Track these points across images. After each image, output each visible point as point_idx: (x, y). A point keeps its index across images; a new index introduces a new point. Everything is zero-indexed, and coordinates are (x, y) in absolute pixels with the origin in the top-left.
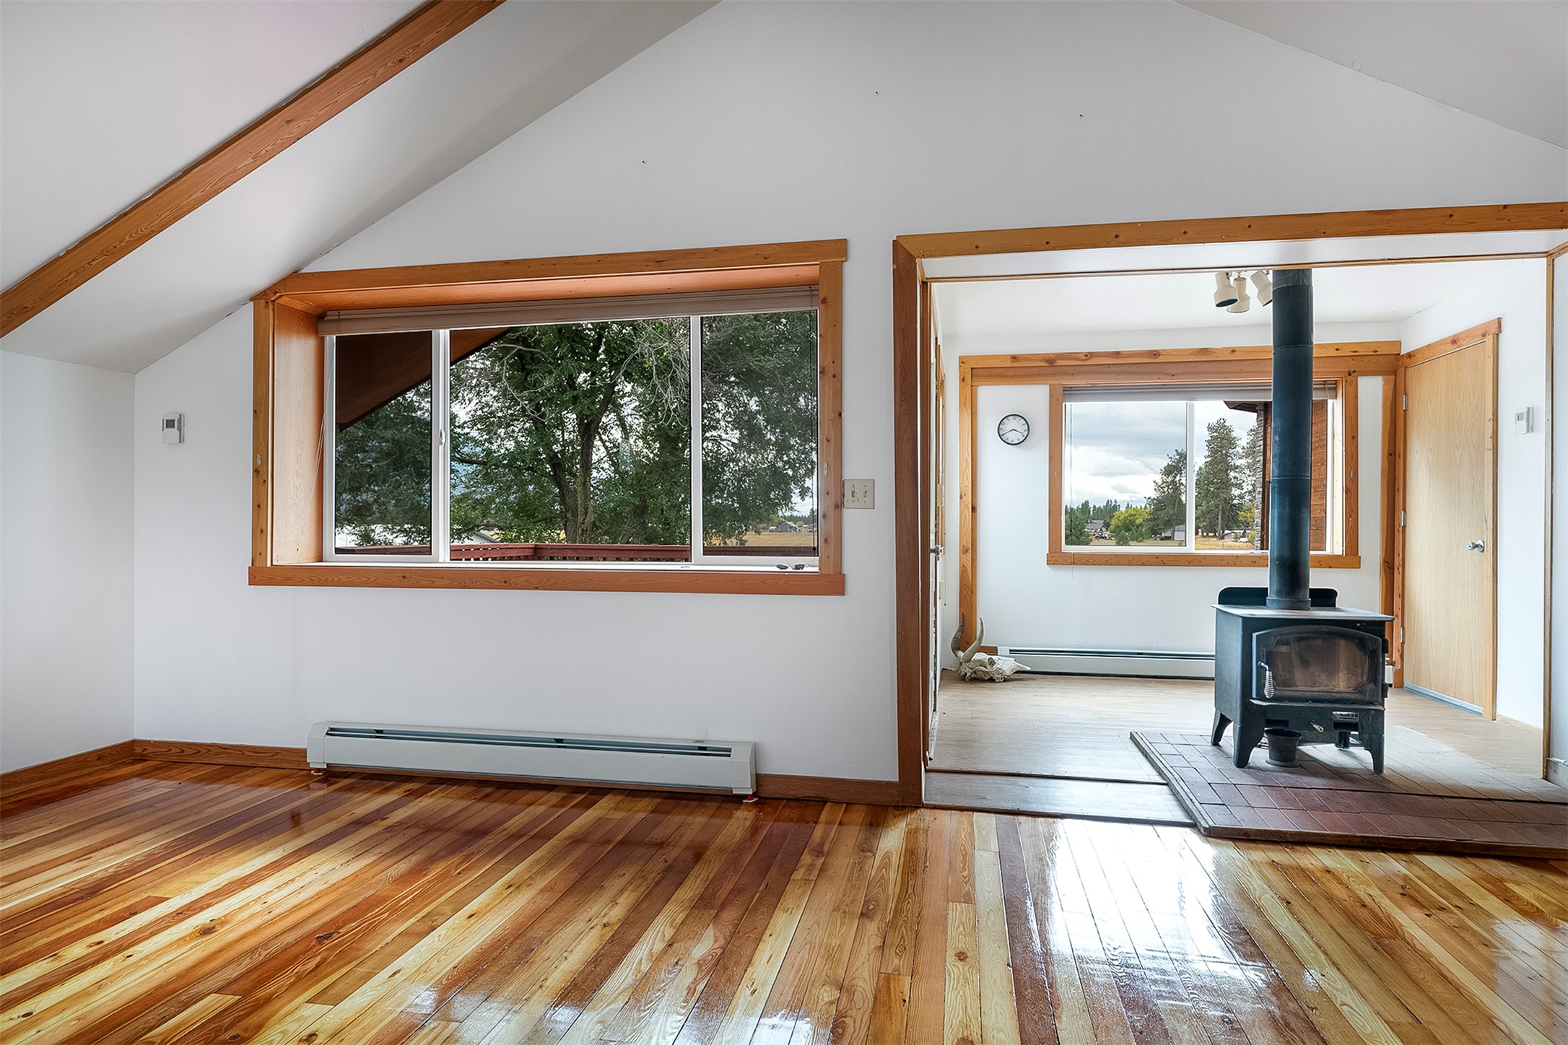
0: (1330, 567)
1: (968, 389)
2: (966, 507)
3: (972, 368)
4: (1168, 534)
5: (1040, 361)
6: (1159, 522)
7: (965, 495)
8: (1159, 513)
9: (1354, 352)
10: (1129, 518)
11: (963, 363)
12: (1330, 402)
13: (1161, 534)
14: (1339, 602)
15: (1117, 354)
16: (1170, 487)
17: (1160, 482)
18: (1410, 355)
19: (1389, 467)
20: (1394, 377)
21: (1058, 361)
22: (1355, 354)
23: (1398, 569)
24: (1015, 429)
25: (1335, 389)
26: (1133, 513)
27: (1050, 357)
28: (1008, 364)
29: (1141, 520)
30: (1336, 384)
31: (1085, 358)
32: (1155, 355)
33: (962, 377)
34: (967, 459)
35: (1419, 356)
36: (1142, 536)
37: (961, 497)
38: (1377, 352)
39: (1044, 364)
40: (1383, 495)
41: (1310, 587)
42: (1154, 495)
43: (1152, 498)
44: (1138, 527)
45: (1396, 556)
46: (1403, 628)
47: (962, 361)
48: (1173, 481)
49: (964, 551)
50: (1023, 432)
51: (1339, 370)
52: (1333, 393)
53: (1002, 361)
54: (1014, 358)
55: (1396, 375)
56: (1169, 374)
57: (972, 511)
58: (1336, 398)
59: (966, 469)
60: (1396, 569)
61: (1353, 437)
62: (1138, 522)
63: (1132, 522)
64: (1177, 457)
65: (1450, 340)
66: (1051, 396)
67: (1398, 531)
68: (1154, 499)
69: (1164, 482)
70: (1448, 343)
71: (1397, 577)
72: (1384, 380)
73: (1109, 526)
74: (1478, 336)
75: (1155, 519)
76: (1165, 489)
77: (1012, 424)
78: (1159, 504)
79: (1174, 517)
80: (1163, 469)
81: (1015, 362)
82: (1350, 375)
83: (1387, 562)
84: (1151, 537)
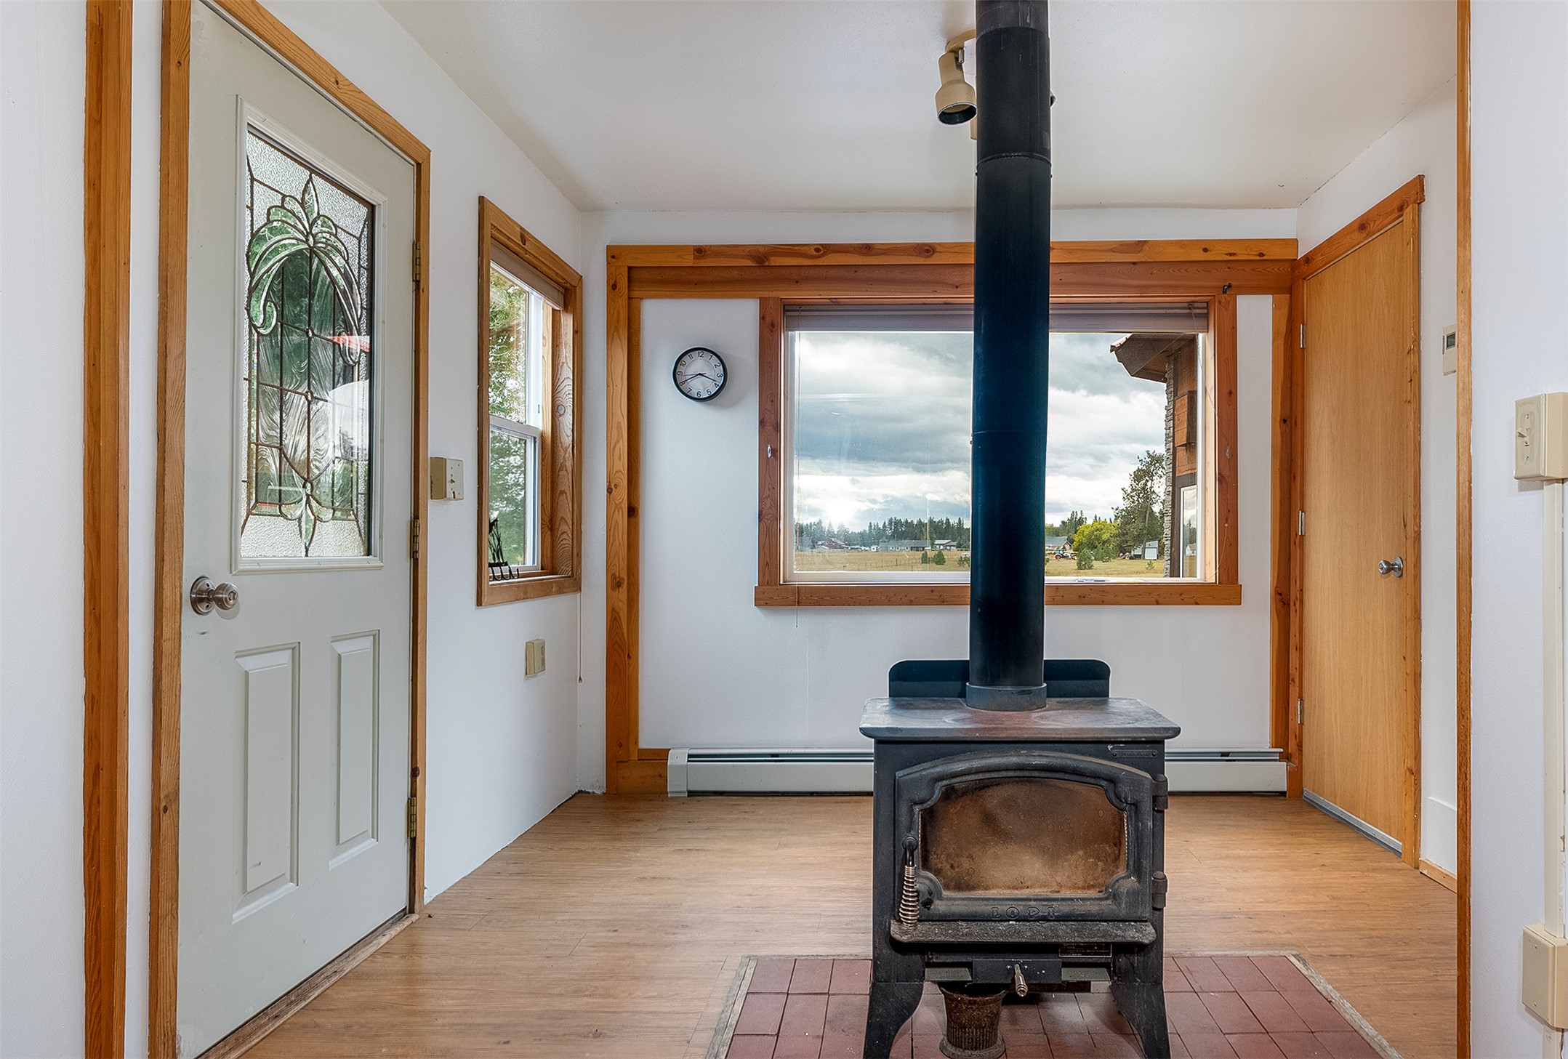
0: (1197, 604)
1: (622, 303)
2: (618, 507)
3: (630, 268)
4: (1138, 551)
5: (742, 257)
6: (1127, 537)
7: (616, 486)
8: (1128, 526)
9: (1230, 254)
10: (1095, 533)
11: (613, 257)
12: (1201, 336)
13: (1130, 552)
14: (1116, 686)
15: (867, 249)
16: (1141, 495)
17: (1129, 490)
18: (1308, 259)
19: (1282, 441)
20: (1288, 296)
21: (772, 258)
22: (1232, 258)
23: (1295, 605)
24: (703, 373)
25: (1206, 316)
26: (1098, 527)
27: (759, 251)
28: (689, 261)
29: (1109, 534)
30: (1207, 308)
31: (815, 253)
32: (927, 251)
33: (612, 282)
34: (619, 424)
35: (1319, 258)
36: (1108, 554)
37: (609, 491)
38: (1263, 255)
39: (748, 263)
40: (1273, 486)
41: (1045, 659)
42: (1123, 505)
43: (1121, 508)
44: (1104, 542)
45: (1292, 584)
46: (1301, 700)
47: (614, 254)
48: (1143, 488)
49: (614, 583)
50: (716, 378)
51: (1206, 284)
52: (1201, 323)
53: (679, 257)
54: (700, 251)
55: (1291, 294)
56: (952, 285)
57: (629, 515)
58: (1208, 332)
59: (618, 442)
60: (1292, 604)
61: (1230, 393)
62: (1105, 537)
63: (1098, 538)
64: (1149, 460)
65: (1356, 226)
66: (762, 318)
67: (1295, 543)
68: (1123, 510)
69: (1133, 490)
70: (1354, 231)
71: (1294, 618)
72: (1274, 301)
73: (1072, 543)
74: (1392, 212)
75: (1124, 535)
76: (1135, 499)
77: (698, 364)
78: (1127, 517)
79: (1145, 532)
80: (1132, 474)
81: (702, 257)
82: (1224, 292)
83: (1280, 594)
84: (1119, 556)
